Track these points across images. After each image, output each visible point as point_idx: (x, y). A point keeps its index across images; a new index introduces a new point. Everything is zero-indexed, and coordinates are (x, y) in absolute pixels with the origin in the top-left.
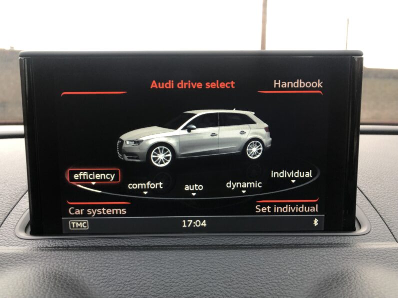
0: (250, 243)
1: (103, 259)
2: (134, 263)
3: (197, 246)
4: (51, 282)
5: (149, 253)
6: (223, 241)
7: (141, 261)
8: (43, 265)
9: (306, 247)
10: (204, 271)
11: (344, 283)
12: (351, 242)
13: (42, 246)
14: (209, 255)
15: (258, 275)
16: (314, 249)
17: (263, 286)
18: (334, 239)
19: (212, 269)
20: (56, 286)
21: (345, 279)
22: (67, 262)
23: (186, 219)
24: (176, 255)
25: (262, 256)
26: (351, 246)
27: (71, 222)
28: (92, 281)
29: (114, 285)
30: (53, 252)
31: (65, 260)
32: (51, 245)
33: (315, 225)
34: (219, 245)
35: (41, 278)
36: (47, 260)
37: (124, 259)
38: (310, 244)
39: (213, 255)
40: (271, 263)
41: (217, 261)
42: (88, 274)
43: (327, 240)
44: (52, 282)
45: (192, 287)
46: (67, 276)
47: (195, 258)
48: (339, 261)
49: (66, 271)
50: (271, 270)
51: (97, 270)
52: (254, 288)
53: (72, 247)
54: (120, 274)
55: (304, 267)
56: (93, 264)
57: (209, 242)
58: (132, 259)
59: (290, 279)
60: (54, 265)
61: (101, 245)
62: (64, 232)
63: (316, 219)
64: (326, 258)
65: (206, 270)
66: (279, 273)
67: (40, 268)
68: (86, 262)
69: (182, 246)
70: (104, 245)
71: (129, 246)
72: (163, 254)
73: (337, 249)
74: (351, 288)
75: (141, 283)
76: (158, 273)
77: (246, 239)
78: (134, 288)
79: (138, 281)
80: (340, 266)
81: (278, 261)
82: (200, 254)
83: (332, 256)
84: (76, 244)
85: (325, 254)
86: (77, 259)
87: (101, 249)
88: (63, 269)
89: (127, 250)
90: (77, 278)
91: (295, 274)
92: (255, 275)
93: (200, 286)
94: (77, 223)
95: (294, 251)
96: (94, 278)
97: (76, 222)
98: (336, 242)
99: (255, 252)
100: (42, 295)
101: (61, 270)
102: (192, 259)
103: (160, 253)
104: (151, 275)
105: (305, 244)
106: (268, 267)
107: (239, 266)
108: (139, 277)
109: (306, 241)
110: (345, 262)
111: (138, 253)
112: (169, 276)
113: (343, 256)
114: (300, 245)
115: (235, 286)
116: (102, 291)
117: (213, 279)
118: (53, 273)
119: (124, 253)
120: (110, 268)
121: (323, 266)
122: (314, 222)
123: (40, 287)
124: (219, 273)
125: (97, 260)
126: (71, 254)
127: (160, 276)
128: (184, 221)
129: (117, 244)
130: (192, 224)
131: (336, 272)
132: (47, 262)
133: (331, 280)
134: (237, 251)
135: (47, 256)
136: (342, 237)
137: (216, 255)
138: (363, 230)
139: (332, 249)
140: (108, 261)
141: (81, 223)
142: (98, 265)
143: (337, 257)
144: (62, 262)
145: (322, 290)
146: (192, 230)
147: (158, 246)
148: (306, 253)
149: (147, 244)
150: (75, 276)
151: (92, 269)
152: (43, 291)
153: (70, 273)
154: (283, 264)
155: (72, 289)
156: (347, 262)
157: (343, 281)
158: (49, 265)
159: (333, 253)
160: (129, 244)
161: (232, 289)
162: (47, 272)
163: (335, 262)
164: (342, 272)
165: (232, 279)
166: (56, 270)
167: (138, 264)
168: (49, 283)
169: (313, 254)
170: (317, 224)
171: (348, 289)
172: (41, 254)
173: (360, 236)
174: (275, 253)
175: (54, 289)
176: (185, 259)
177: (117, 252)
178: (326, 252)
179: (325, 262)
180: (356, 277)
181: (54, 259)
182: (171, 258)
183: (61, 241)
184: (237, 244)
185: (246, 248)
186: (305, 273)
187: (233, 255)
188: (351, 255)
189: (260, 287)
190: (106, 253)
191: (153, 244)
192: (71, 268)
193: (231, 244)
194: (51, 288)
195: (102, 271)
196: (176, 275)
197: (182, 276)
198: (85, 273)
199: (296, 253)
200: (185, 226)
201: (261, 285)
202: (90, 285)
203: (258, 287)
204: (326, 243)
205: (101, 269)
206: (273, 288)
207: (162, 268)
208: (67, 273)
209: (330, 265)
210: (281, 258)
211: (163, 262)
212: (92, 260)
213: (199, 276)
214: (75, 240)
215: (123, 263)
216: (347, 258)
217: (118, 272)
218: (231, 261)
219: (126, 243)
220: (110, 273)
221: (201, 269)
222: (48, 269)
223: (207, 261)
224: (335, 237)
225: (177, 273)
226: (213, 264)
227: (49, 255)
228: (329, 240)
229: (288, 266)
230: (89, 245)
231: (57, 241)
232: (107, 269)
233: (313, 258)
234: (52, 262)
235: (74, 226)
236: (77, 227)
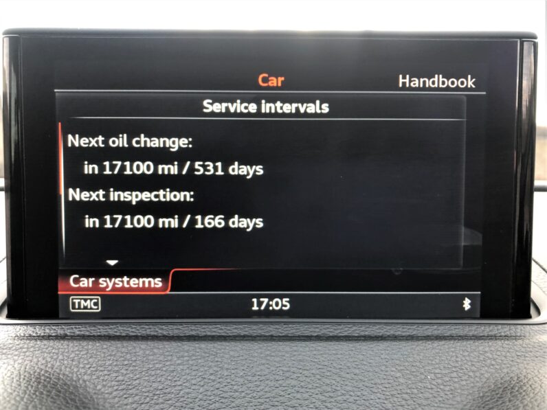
0: (363, 334)
1: (119, 354)
2: (170, 361)
3: (276, 336)
4: (29, 387)
5: (197, 345)
6: (317, 330)
7: (183, 357)
8: (20, 361)
9: (454, 340)
10: (287, 374)
11: (524, 393)
12: (528, 334)
13: (22, 335)
14: (295, 348)
15: (377, 381)
16: (469, 342)
17: (386, 399)
18: (498, 330)
19: (301, 371)
20: (37, 393)
21: (525, 388)
22: (61, 357)
23: (258, 297)
24: (241, 349)
25: (383, 352)
26: (528, 339)
27: (73, 299)
28: (99, 387)
29: (137, 395)
30: (39, 342)
31: (57, 354)
32: (37, 333)
33: (466, 309)
34: (311, 336)
35: (15, 380)
36: (27, 354)
37: (154, 354)
38: (460, 336)
39: (301, 349)
40: (398, 362)
41: (309, 359)
42: (94, 377)
43: (488, 330)
44: (32, 386)
45: (268, 400)
46: (59, 379)
47: (273, 354)
48: (512, 361)
49: (57, 370)
51: (109, 371)
52: (371, 402)
53: (72, 336)
54: (147, 378)
55: (454, 369)
56: (103, 360)
57: (294, 331)
58: (167, 353)
59: (432, 389)
60: (38, 361)
61: (118, 334)
62: (60, 316)
63: (466, 299)
64: (491, 356)
65: (290, 373)
66: (413, 379)
67: (16, 366)
68: (90, 357)
69: (251, 336)
70: (123, 334)
71: (164, 336)
72: (219, 347)
73: (506, 342)
74: (536, 400)
75: (182, 392)
76: (212, 377)
77: (354, 328)
78: (170, 399)
79: (177, 388)
80: (513, 368)
81: (410, 359)
82: (281, 348)
83: (499, 353)
84: (78, 333)
85: (487, 349)
86: (77, 352)
88: (52, 368)
90: (75, 381)
91: (440, 381)
92: (372, 382)
93: (281, 398)
94: (83, 302)
96: (104, 383)
97: (81, 299)
98: (503, 334)
99: (372, 346)
100: (14, 405)
101: (50, 370)
102: (267, 355)
103: (216, 345)
104: (199, 380)
105: (452, 336)
107: (345, 367)
108: (179, 383)
109: (454, 332)
110: (523, 363)
111: (179, 344)
112: (229, 381)
113: (519, 354)
114: (444, 336)
115: (339, 398)
116: (117, 403)
117: (302, 387)
118: (36, 374)
119: (156, 344)
120: (132, 368)
121: (486, 368)
122: (464, 304)
123: (11, 394)
124: (313, 378)
125: (110, 355)
126: (68, 345)
127: (214, 381)
128: (255, 300)
129: (144, 332)
130: (268, 305)
131: (508, 378)
132: (27, 357)
133: (501, 390)
135: (28, 348)
136: (512, 327)
137: (307, 349)
138: (544, 317)
140: (128, 356)
141: (89, 301)
142: (111, 362)
143: (508, 354)
144: (52, 358)
145: (487, 405)
146: (268, 313)
148: (455, 348)
149: (194, 333)
150: (71, 380)
151: (101, 369)
152: (15, 399)
153: (64, 374)
154: (418, 364)
155: (65, 399)
156: (525, 362)
157: (522, 391)
158: (31, 361)
159: (501, 349)
160: (165, 333)
161: (334, 404)
162: (25, 371)
163: (505, 362)
164: (518, 378)
165: (334, 387)
166: (42, 370)
167: (179, 362)
168: (27, 387)
169: (469, 350)
170: (469, 307)
171: (531, 402)
172: (18, 345)
174: (406, 347)
175: (34, 396)
176: (256, 355)
177: (143, 342)
178: (490, 347)
179: (489, 361)
180: (543, 385)
181: (39, 352)
182: (232, 353)
183: (54, 328)
184: (341, 335)
186: (456, 380)
187: (336, 350)
188: (531, 352)
189: (382, 401)
191: (203, 334)
192: (66, 367)
193: (331, 334)
194: (29, 395)
195: (117, 371)
196: (242, 380)
197: (250, 382)
198: (89, 375)
199: (439, 347)
200: (255, 308)
201: (383, 397)
202: (95, 393)
203: (378, 401)
204: (486, 334)
205: (116, 369)
206: (404, 402)
207: (218, 369)
208: (59, 374)
209: (498, 367)
210: (415, 356)
211: (220, 360)
212: (103, 355)
213: (280, 382)
214: (77, 327)
215: (153, 360)
216: (525, 357)
217: (143, 373)
218: (332, 358)
219: (160, 331)
220: (131, 375)
221: (283, 370)
222: (27, 367)
223: (292, 358)
224: (500, 327)
225: (242, 377)
226: (302, 363)
227: (32, 347)
228: (490, 331)
229: (427, 368)
230: (99, 334)
231: (48, 327)
232: (127, 370)
233: (469, 355)
234: (36, 357)
235: (77, 307)
236: (82, 307)
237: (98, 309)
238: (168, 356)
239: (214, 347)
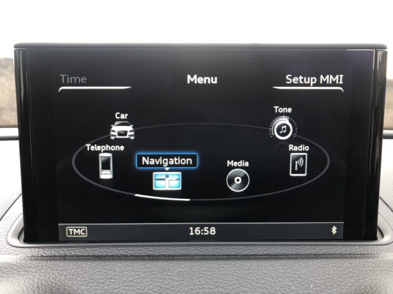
0: (265, 253)
1: (103, 271)
2: (138, 275)
3: (207, 256)
5: (156, 264)
6: (235, 250)
7: (147, 272)
8: (38, 276)
9: (327, 258)
10: (217, 284)
12: (375, 252)
13: (36, 255)
14: (221, 265)
15: (277, 289)
16: (337, 260)
18: (356, 249)
19: (226, 282)
22: (65, 273)
23: (194, 226)
24: (186, 266)
25: (280, 268)
26: (376, 257)
27: (68, 229)
30: (49, 262)
31: (62, 271)
32: (46, 254)
33: (334, 233)
34: (231, 255)
35: (36, 292)
36: (42, 271)
37: (127, 270)
38: (330, 254)
39: (226, 266)
40: (290, 275)
41: (230, 273)
42: (88, 287)
43: (349, 249)
46: (65, 290)
47: (207, 270)
48: (366, 274)
49: (63, 283)
50: (291, 284)
51: (98, 283)
53: (70, 256)
54: (123, 288)
55: (328, 280)
56: (94, 275)
57: (219, 251)
60: (50, 276)
61: (101, 254)
62: (60, 240)
63: (334, 227)
64: (352, 271)
65: (219, 284)
66: (300, 287)
67: (35, 280)
68: (85, 273)
69: (191, 256)
70: (105, 254)
71: (132, 256)
72: (170, 265)
73: (362, 260)
76: (167, 287)
77: (260, 248)
80: (367, 279)
81: (298, 273)
82: (211, 265)
83: (357, 268)
84: (73, 253)
85: (349, 265)
86: (75, 270)
87: (102, 259)
88: (60, 281)
89: (131, 260)
90: (76, 291)
91: (318, 289)
92: (274, 289)
94: (75, 230)
95: (315, 261)
97: (74, 229)
98: (359, 252)
99: (272, 263)
101: (58, 283)
102: (203, 271)
103: (168, 263)
104: (158, 288)
105: (325, 255)
106: (287, 280)
107: (255, 279)
109: (326, 251)
110: (373, 275)
111: (144, 263)
112: (178, 289)
113: (370, 268)
114: (320, 255)
118: (49, 286)
119: (128, 263)
120: (112, 281)
121: (349, 279)
122: (332, 230)
124: (234, 287)
125: (98, 271)
126: (69, 264)
127: (168, 289)
128: (191, 228)
129: (118, 253)
130: (200, 232)
131: (364, 287)
132: (42, 273)
134: (252, 261)
135: (42, 267)
136: (365, 247)
137: (229, 266)
138: (386, 239)
139: (357, 260)
140: (110, 272)
141: (79, 230)
142: (98, 276)
143: (364, 269)
144: (58, 273)
147: (165, 256)
148: (328, 264)
149: (152, 253)
150: (73, 290)
151: (93, 281)
153: (68, 286)
154: (303, 276)
156: (375, 275)
158: (45, 276)
159: (359, 265)
160: (133, 253)
162: (42, 284)
163: (361, 275)
164: (371, 286)
166: (53, 283)
167: (144, 276)
169: (337, 266)
170: (336, 232)
172: (35, 264)
173: (384, 246)
174: (295, 264)
176: (195, 270)
177: (119, 262)
178: (351, 263)
179: (351, 274)
180: (387, 292)
181: (50, 269)
182: (179, 269)
183: (57, 249)
184: (250, 253)
185: (262, 259)
186: (329, 288)
187: (248, 266)
188: (378, 267)
190: (107, 263)
191: (158, 254)
192: (69, 280)
193: (244, 253)
195: (103, 283)
196: (186, 288)
198: (84, 286)
199: (317, 264)
200: (192, 234)
204: (348, 253)
205: (103, 281)
207: (171, 281)
208: (65, 285)
209: (357, 278)
210: (301, 270)
211: (171, 274)
212: (93, 272)
213: (212, 290)
214: (73, 249)
215: (126, 275)
216: (375, 271)
217: (121, 284)
218: (247, 273)
219: (129, 252)
220: (113, 286)
221: (214, 282)
222: (43, 281)
223: (220, 273)
224: (357, 247)
225: (187, 286)
226: (226, 276)
227: (45, 266)
228: (351, 250)
229: (310, 279)
230: (88, 254)
231: (53, 249)
232: (110, 282)
233: (337, 270)
234: (48, 273)
235: (71, 233)
236: (75, 234)
237: (85, 235)
238: (137, 271)
239: (167, 265)
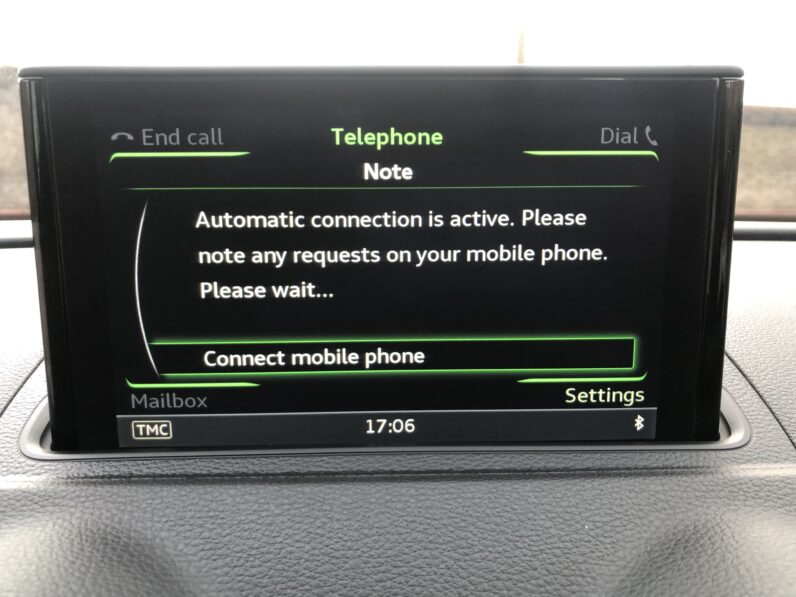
0: (506, 466)
1: (202, 503)
2: (267, 510)
3: (398, 473)
4: (95, 552)
5: (299, 489)
6: (450, 462)
7: (282, 505)
8: (78, 515)
9: (620, 475)
10: (412, 526)
11: (700, 549)
12: (712, 464)
13: (76, 475)
14: (422, 491)
15: (524, 533)
16: (637, 480)
17: (534, 556)
18: (676, 458)
19: (429, 521)
20: (106, 560)
21: (702, 542)
22: (129, 508)
23: (374, 418)
24: (355, 493)
25: (531, 494)
26: (712, 473)
27: (135, 424)
28: (181, 547)
29: (227, 556)
30: (99, 488)
31: (124, 503)
32: (94, 472)
33: (638, 429)
34: (442, 471)
35: (75, 543)
36: (87, 504)
37: (247, 502)
38: (628, 469)
39: (430, 493)
40: (549, 508)
41: (439, 505)
42: (173, 534)
43: (663, 458)
44: (98, 550)
45: (389, 559)
46: (130, 538)
47: (395, 500)
48: (689, 503)
49: (127, 526)
50: (549, 524)
51: (191, 525)
52: (515, 559)
53: (139, 476)
54: (239, 534)
55: (618, 516)
56: (184, 512)
57: (420, 464)
58: (262, 501)
59: (589, 541)
60: (102, 514)
61: (197, 472)
62: (121, 445)
63: (639, 417)
64: (663, 497)
65: (415, 524)
66: (567, 529)
67: (74, 521)
68: (167, 507)
69: (366, 473)
70: (205, 472)
71: (257, 474)
72: (327, 491)
73: (684, 478)
74: (714, 560)
75: (283, 551)
76: (319, 531)
77: (496, 458)
78: (269, 561)
79: (278, 546)
80: (691, 514)
81: (565, 504)
82: (403, 491)
83: (673, 493)
84: (146, 471)
85: (659, 488)
86: (149, 501)
87: (199, 481)
88: (120, 523)
89: (253, 482)
90: (151, 540)
91: (599, 531)
92: (517, 534)
93: (405, 557)
94: (148, 427)
95: (597, 482)
96: (187, 541)
98: (681, 464)
99: (517, 486)
100: (78, 578)
101: (117, 526)
102: (388, 501)
103: (323, 488)
104: (303, 535)
105: (618, 469)
106: (543, 517)
107: (484, 515)
108: (279, 540)
109: (621, 462)
110: (701, 506)
111: (277, 488)
112: (340, 535)
113: (698, 494)
114: (608, 469)
115: (477, 555)
116: (204, 567)
117: (431, 542)
118: (101, 532)
119: (248, 489)
120: (219, 521)
121: (657, 513)
122: (635, 423)
123: (74, 563)
124: (444, 530)
125: (191, 504)
126: (137, 492)
127: (322, 536)
128: (370, 421)
129: (230, 469)
130: (387, 427)
131: (682, 527)
132: (87, 508)
133: (674, 542)
134: (480, 483)
135: (86, 497)
136: (694, 454)
137: (437, 491)
138: (736, 438)
139: (675, 479)
140: (214, 505)
141: (156, 426)
142: (192, 513)
143: (685, 495)
144: (118, 509)
145: (655, 563)
146: (387, 439)
147: (318, 474)
148: (620, 487)
149: (294, 469)
150: (145, 538)
151: (181, 522)
152: (79, 570)
153: (135, 531)
154: (574, 509)
155: (140, 566)
156: (705, 505)
157: (697, 545)
158: (92, 514)
159: (677, 488)
160: (257, 469)
161: (470, 563)
162: (86, 529)
163: (680, 505)
164: (695, 527)
165: (470, 541)
166: (107, 526)
167: (277, 512)
168: (92, 552)
169: (637, 489)
170: (642, 426)
171: (708, 562)
172: (73, 492)
173: (729, 452)
174: (560, 487)
175: (102, 565)
176: (373, 500)
177: (232, 486)
178: (663, 485)
179: (660, 504)
180: (725, 537)
181: (102, 501)
182: (343, 499)
183: (115, 464)
184: (478, 468)
185: (498, 478)
186: (619, 529)
187: (472, 492)
188: (713, 491)
189: (528, 558)
190: (209, 488)
191: (306, 470)
192: (137, 522)
193: (467, 468)
194: (96, 563)
195: (201, 526)
196: (356, 534)
197: (366, 536)
198: (166, 531)
199: (601, 487)
200: (371, 431)
201: (530, 553)
202: (176, 555)
203: (523, 558)
204: (661, 465)
205: (200, 522)
206: (555, 559)
207: (328, 520)
208: (129, 530)
209: (671, 512)
210: (570, 499)
211: (328, 508)
212: (182, 505)
213: (403, 536)
214: (145, 462)
215: (245, 510)
216: (706, 498)
217: (234, 528)
218: (469, 503)
219: (251, 467)
220: (219, 531)
221: (407, 521)
222: (89, 523)
223: (419, 505)
224: (678, 454)
225: (356, 530)
226: (430, 511)
227: (92, 495)
228: (667, 460)
229: (584, 515)
230: (173, 472)
231: (108, 464)
232: (213, 523)
233: (636, 497)
234: (99, 509)
235: (141, 433)
236: (148, 434)
237: (168, 436)
238: (264, 504)
239: (321, 491)
